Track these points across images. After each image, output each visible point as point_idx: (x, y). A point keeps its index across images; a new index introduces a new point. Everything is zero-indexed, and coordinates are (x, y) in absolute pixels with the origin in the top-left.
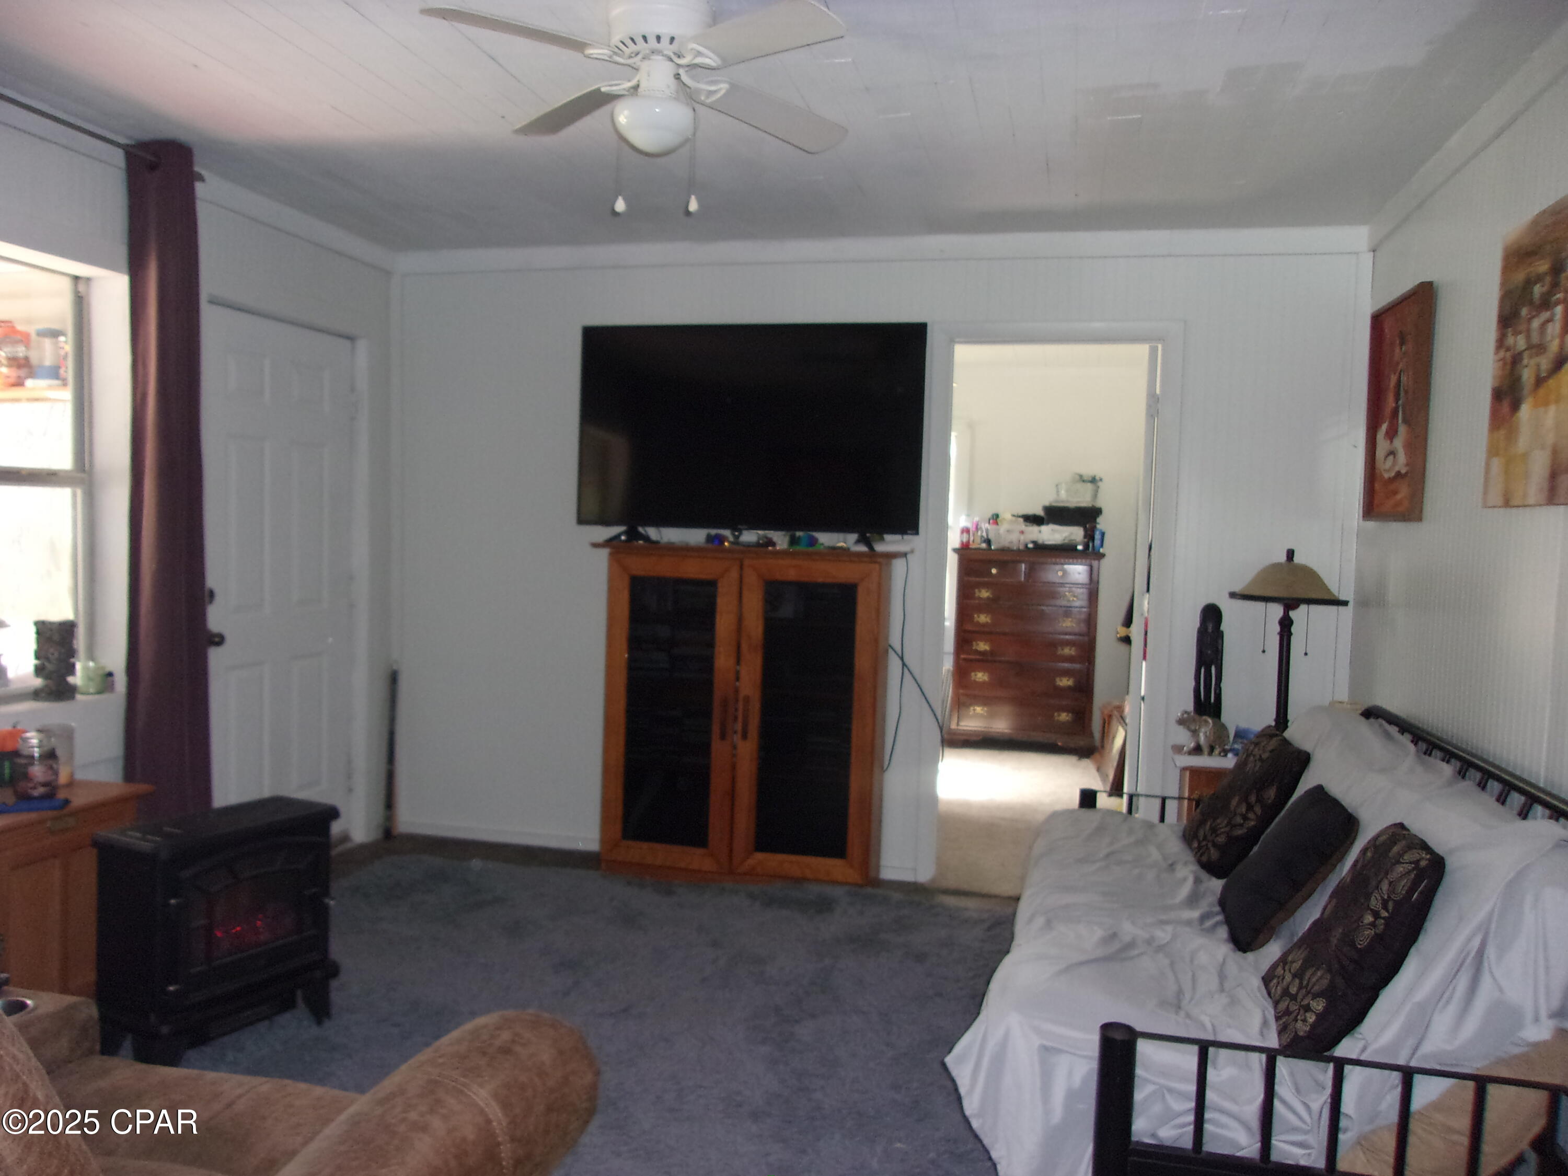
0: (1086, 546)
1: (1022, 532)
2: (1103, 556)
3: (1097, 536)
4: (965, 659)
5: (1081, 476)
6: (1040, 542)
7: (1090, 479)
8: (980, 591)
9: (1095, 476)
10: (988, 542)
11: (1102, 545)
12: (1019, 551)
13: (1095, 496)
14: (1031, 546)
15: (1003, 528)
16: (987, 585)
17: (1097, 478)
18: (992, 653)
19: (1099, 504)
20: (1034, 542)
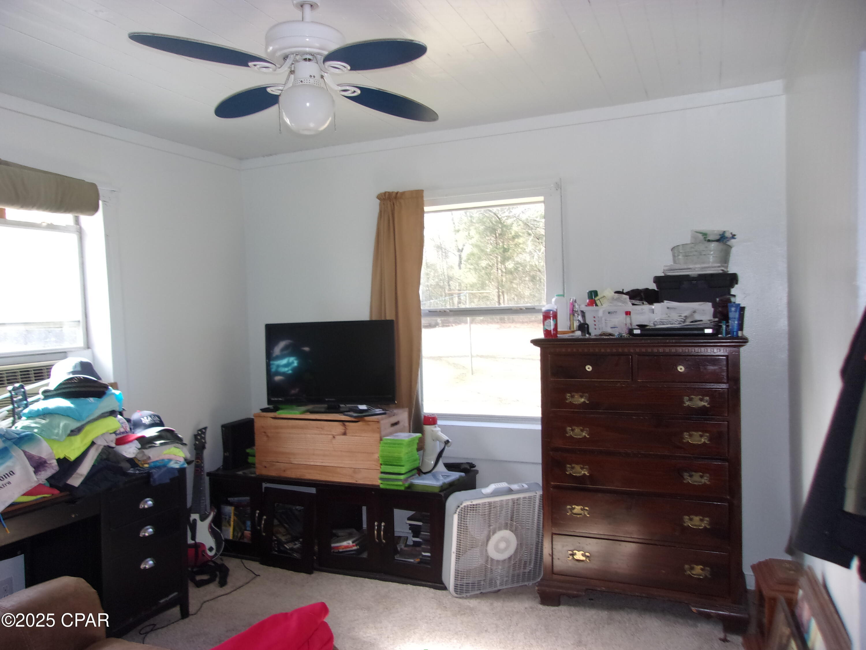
0: (717, 329)
1: (628, 313)
2: (745, 341)
3: (733, 314)
4: (555, 487)
5: (705, 235)
6: (651, 325)
7: (718, 237)
8: (572, 397)
9: (724, 232)
10: (583, 327)
11: (741, 327)
12: (621, 338)
13: (725, 259)
14: (637, 332)
15: (604, 307)
16: (581, 389)
17: (728, 235)
18: (591, 478)
19: (731, 270)
20: (642, 327)
